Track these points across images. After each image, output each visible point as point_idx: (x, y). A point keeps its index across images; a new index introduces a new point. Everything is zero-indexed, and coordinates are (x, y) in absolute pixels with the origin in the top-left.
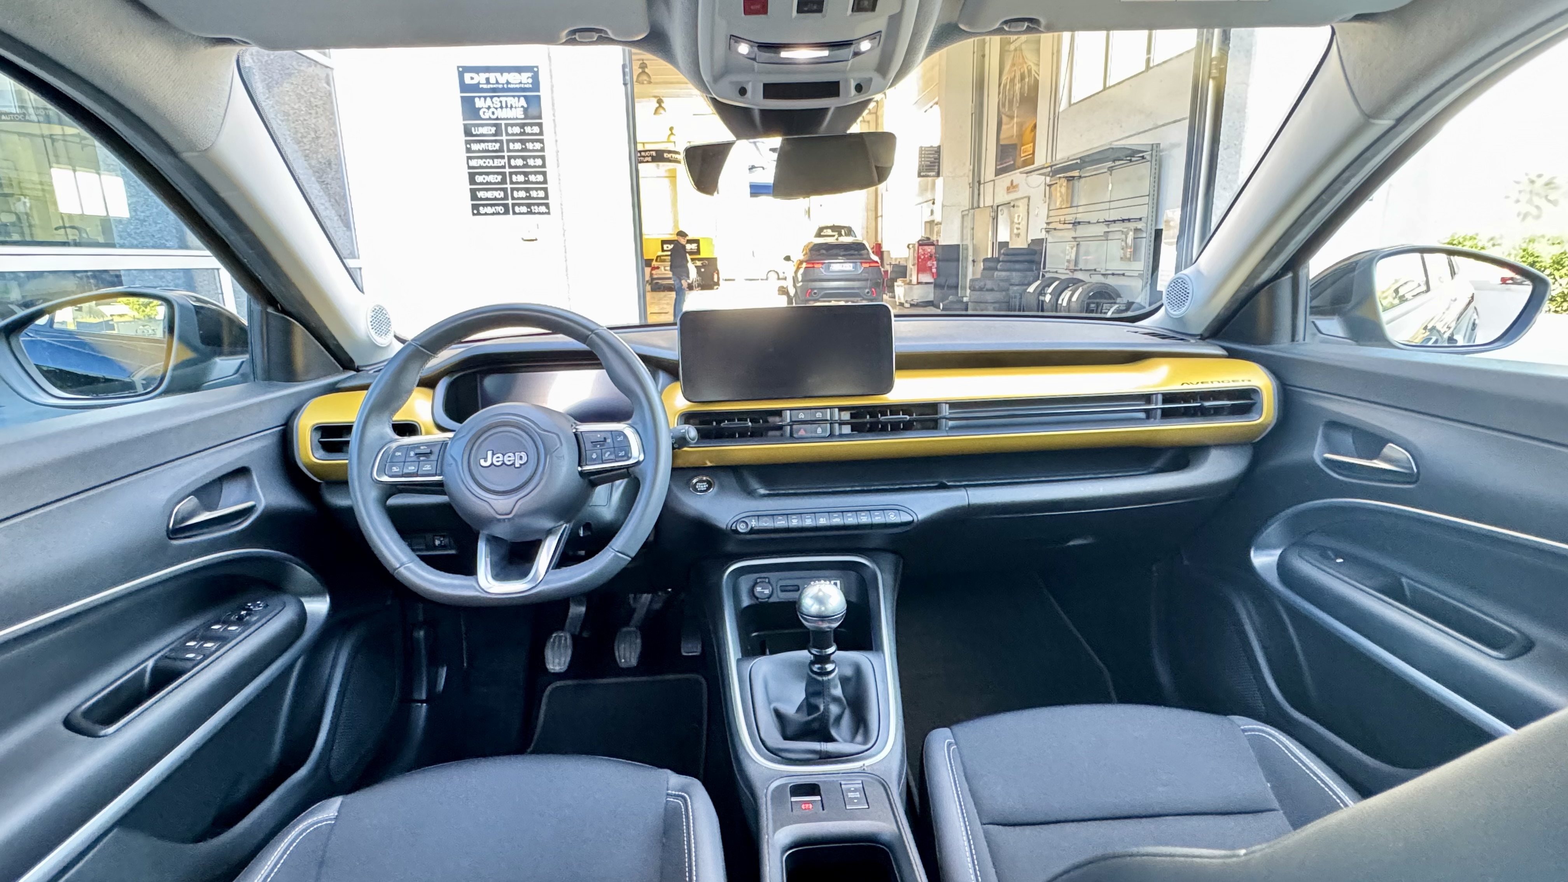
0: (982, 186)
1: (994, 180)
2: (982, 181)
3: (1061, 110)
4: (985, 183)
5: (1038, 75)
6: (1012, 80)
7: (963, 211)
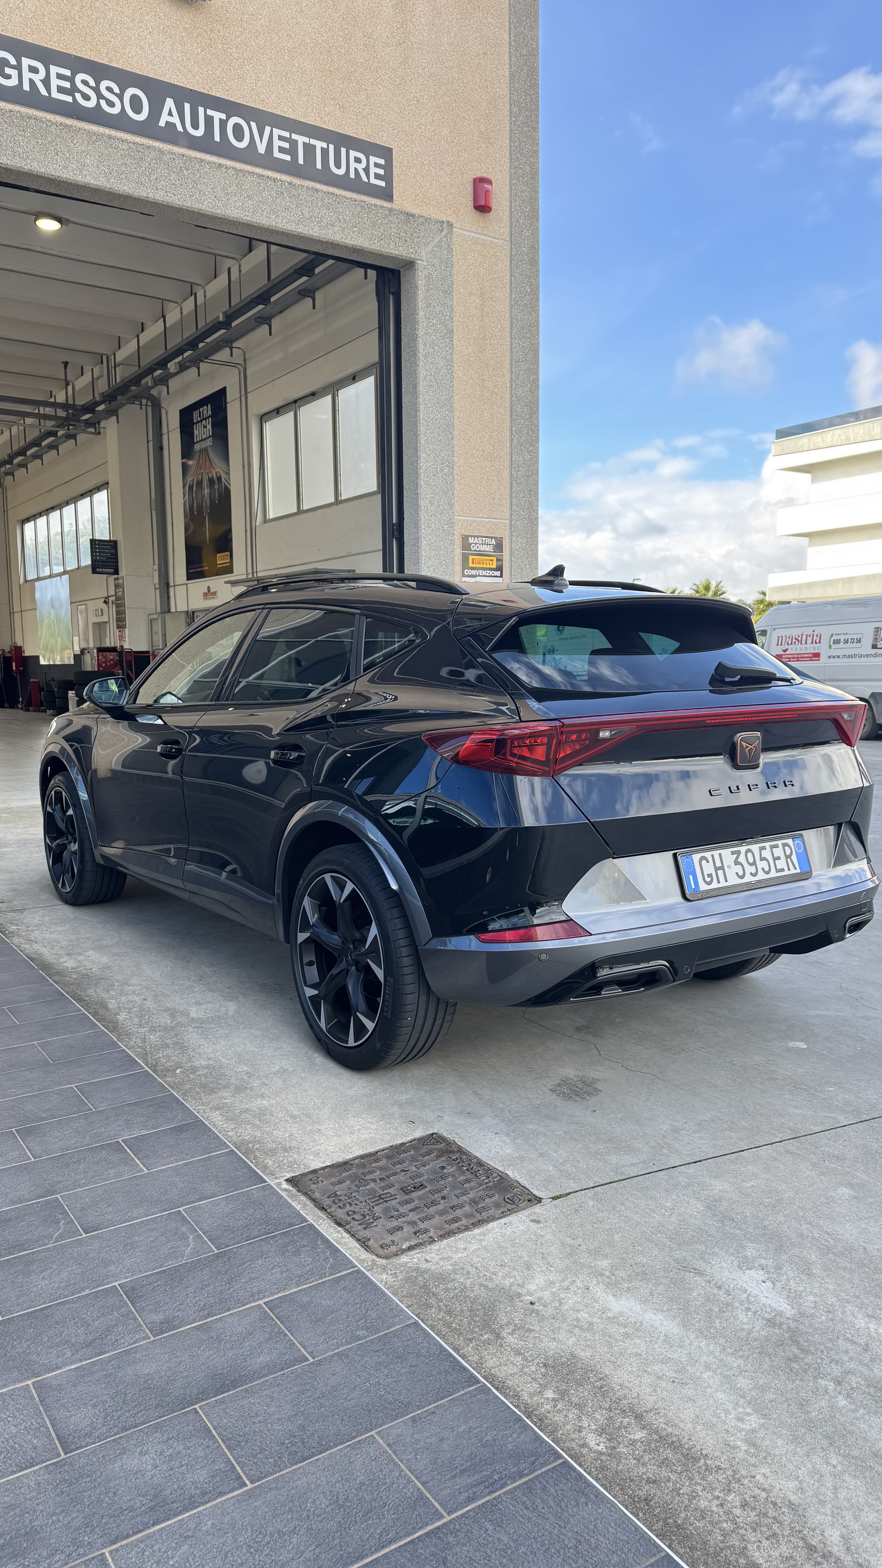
0: (172, 590)
1: (187, 584)
2: (171, 584)
3: (257, 524)
4: (175, 586)
5: (230, 485)
6: (200, 484)
7: (149, 615)
